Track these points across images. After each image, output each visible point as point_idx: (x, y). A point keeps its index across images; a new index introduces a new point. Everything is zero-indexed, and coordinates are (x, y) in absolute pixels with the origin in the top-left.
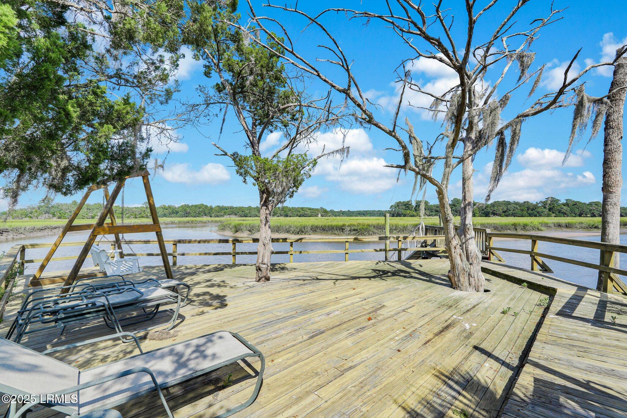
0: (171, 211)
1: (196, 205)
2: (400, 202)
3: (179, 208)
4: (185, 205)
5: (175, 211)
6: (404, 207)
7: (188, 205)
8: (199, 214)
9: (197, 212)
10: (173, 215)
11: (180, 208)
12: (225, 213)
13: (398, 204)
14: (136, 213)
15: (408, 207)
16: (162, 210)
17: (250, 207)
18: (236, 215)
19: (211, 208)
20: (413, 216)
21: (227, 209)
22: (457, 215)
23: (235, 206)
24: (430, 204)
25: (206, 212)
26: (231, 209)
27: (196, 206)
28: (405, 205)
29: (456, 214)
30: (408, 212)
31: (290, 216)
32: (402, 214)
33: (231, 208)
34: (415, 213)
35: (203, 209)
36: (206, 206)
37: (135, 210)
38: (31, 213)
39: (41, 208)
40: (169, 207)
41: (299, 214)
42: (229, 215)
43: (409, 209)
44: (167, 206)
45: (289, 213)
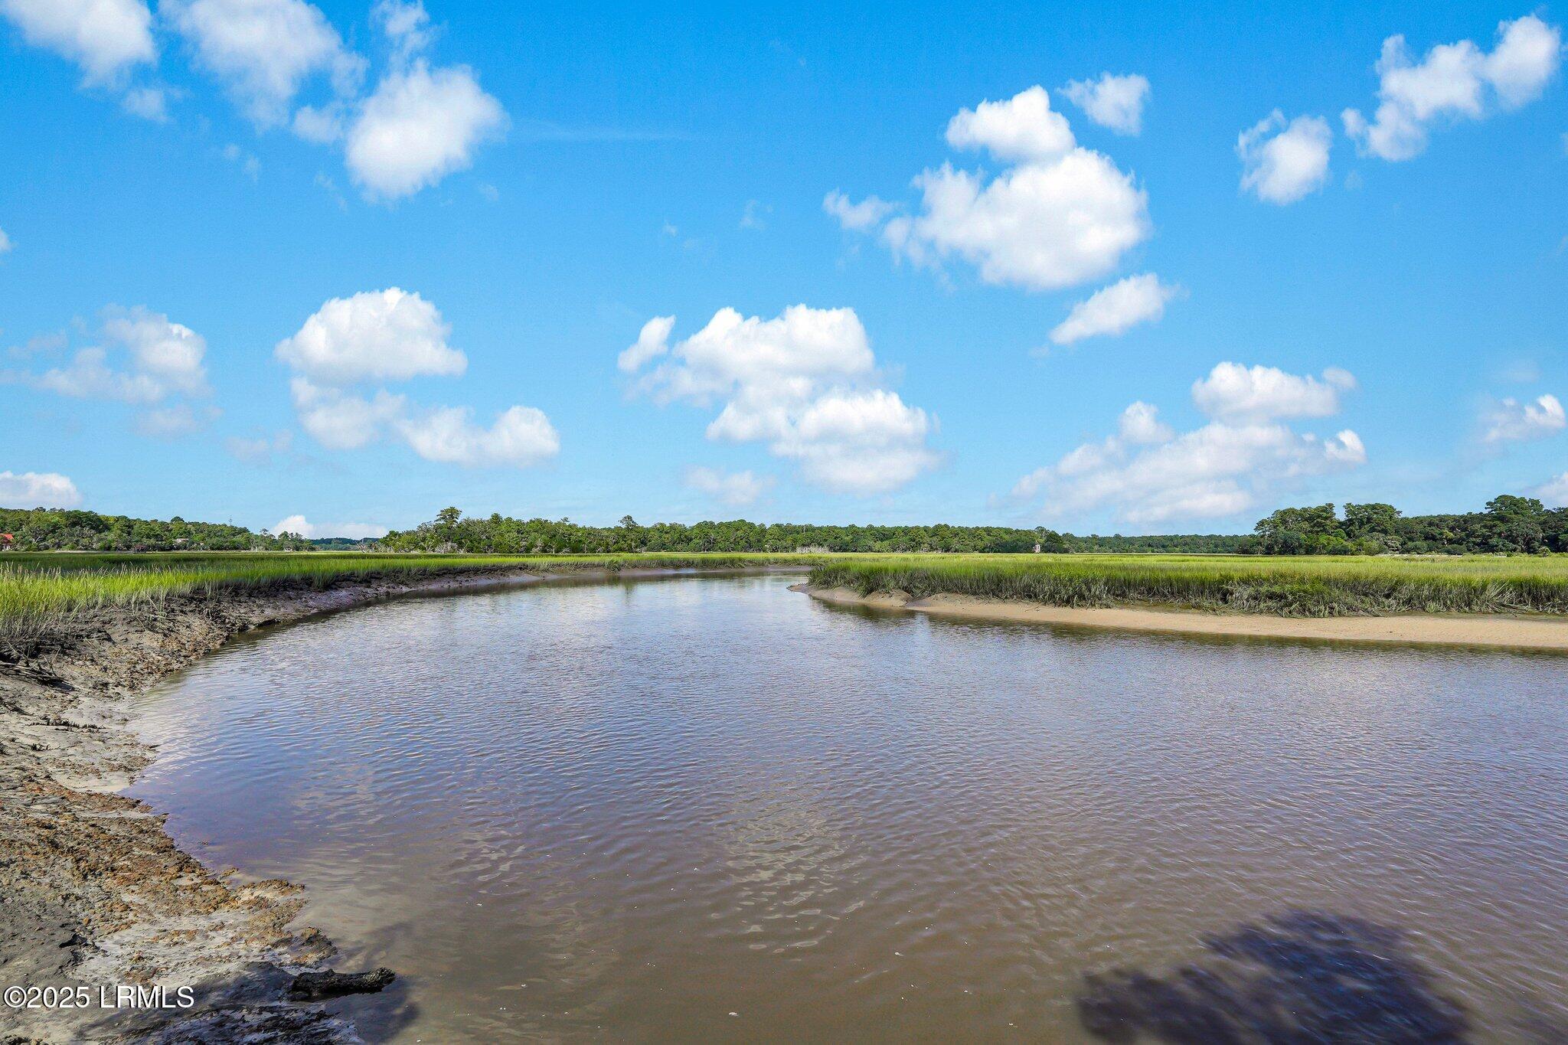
0: (676, 536)
1: (730, 523)
2: (1293, 511)
3: (692, 529)
4: (706, 523)
5: (686, 537)
6: (1306, 525)
7: (712, 523)
8: (736, 542)
9: (732, 540)
10: (679, 546)
11: (695, 531)
12: (795, 541)
13: (1284, 517)
14: (609, 540)
15: (1319, 525)
16: (657, 534)
17: (853, 526)
18: (820, 545)
19: (763, 531)
20: (1345, 552)
21: (798, 533)
22: (1515, 550)
23: (816, 525)
24: (1402, 515)
25: (751, 539)
26: (807, 530)
27: (729, 525)
28: (1310, 519)
29: (1512, 546)
30: (1323, 539)
31: (956, 551)
32: (1300, 546)
33: (809, 529)
34: (1349, 544)
35: (745, 532)
36: (751, 526)
37: (606, 533)
38: (424, 540)
39: (439, 530)
40: (673, 527)
41: (980, 544)
42: (804, 545)
43: (1325, 530)
44: (668, 525)
45: (955, 543)
